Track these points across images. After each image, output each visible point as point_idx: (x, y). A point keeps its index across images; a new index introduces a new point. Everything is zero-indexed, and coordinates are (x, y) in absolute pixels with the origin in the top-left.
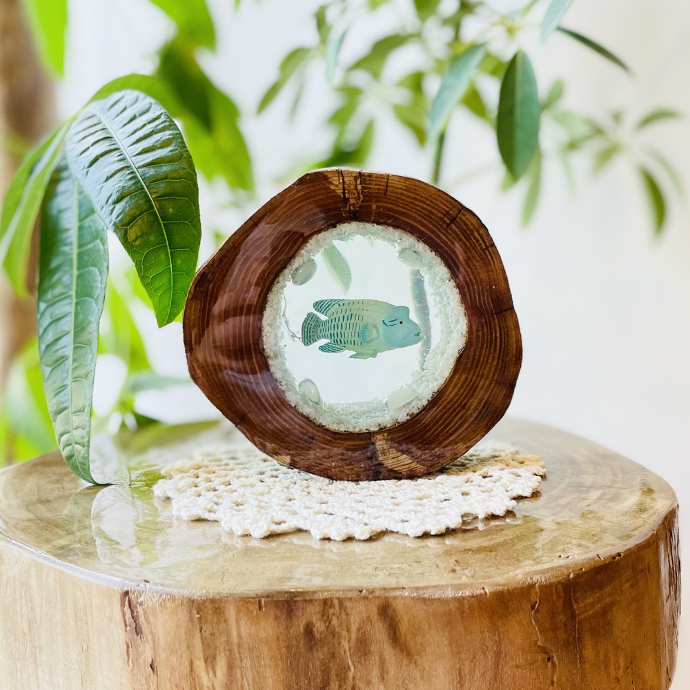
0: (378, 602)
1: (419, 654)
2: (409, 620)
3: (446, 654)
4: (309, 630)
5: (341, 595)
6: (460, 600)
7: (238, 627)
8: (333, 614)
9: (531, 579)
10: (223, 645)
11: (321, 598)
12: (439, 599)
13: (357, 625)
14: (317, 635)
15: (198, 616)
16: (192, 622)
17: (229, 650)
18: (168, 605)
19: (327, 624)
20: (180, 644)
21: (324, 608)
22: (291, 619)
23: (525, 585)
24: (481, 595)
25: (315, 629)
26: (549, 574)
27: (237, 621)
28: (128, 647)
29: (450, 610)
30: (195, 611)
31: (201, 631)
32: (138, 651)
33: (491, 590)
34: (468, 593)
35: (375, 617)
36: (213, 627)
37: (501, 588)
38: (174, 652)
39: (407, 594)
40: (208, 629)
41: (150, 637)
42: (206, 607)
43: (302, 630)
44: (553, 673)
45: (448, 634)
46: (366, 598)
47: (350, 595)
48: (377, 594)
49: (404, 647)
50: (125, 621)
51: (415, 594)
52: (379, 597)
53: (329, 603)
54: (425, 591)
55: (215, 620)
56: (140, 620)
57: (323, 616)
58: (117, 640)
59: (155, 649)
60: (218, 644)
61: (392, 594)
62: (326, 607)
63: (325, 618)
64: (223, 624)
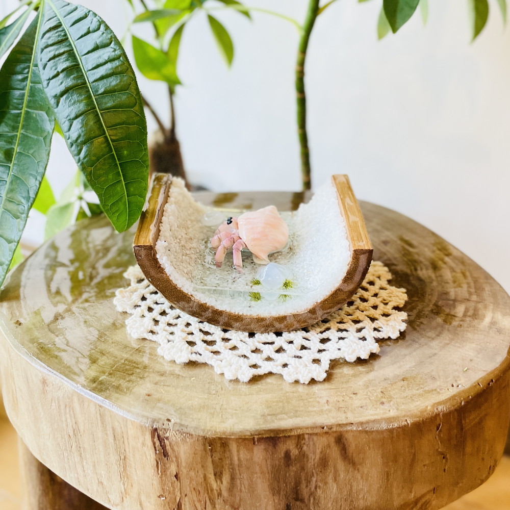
0: (335, 435)
1: (361, 464)
2: (356, 445)
3: (379, 464)
4: (287, 455)
5: (310, 431)
6: (391, 431)
7: (238, 455)
8: (304, 444)
9: (437, 409)
10: (227, 465)
11: (296, 434)
12: (377, 431)
13: (320, 450)
14: (293, 457)
15: (210, 448)
16: (206, 451)
17: (232, 469)
18: (188, 440)
19: (300, 450)
20: (197, 464)
21: (298, 440)
22: (275, 448)
23: (433, 415)
24: (405, 426)
25: (291, 454)
26: (449, 404)
27: (238, 451)
28: (157, 463)
29: (384, 437)
30: (207, 445)
31: (212, 457)
32: (165, 466)
33: (412, 421)
34: (396, 425)
35: (333, 444)
36: (220, 455)
37: (418, 419)
38: (193, 469)
39: (355, 429)
40: (217, 456)
41: (174, 459)
42: (216, 442)
43: (283, 455)
44: (445, 465)
45: (382, 451)
46: (326, 433)
47: (316, 431)
48: (334, 429)
49: (351, 461)
50: (155, 448)
51: (361, 429)
52: (336, 432)
53: (302, 437)
54: (367, 425)
55: (222, 450)
56: (167, 448)
57: (297, 445)
58: (148, 457)
59: (178, 466)
60: (224, 465)
61: (345, 429)
62: (300, 440)
63: (299, 446)
64: (228, 453)
